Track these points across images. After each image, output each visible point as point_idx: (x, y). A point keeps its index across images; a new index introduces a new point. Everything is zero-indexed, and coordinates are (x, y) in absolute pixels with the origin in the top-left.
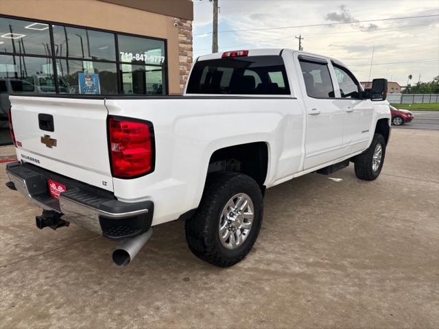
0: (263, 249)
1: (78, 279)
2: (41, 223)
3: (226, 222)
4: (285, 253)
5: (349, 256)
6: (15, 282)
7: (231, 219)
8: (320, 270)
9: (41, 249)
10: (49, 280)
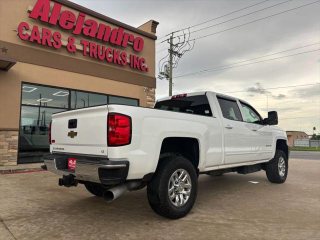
1: (78, 222)
2: (61, 182)
3: (173, 187)
4: (213, 215)
7: (176, 185)
9: (55, 209)
10: (60, 222)
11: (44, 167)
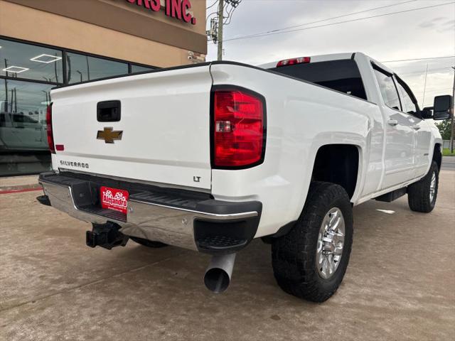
1: (133, 317)
3: (321, 245)
6: (51, 321)
8: (439, 307)
9: (75, 281)
10: (96, 318)
11: (45, 200)
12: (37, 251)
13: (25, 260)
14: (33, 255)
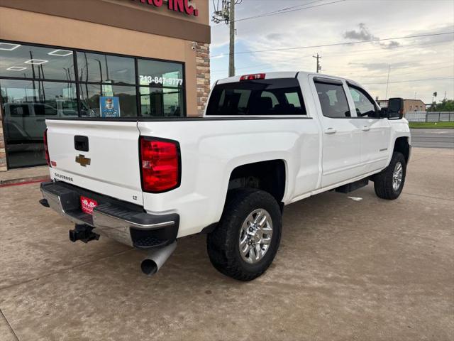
0: (282, 264)
1: (105, 291)
2: (74, 236)
3: (246, 237)
4: (304, 269)
5: (368, 273)
6: (48, 293)
7: (250, 233)
8: (339, 285)
9: (70, 263)
10: (79, 291)
11: (45, 203)
12: (46, 238)
13: (36, 246)
14: (42, 242)
